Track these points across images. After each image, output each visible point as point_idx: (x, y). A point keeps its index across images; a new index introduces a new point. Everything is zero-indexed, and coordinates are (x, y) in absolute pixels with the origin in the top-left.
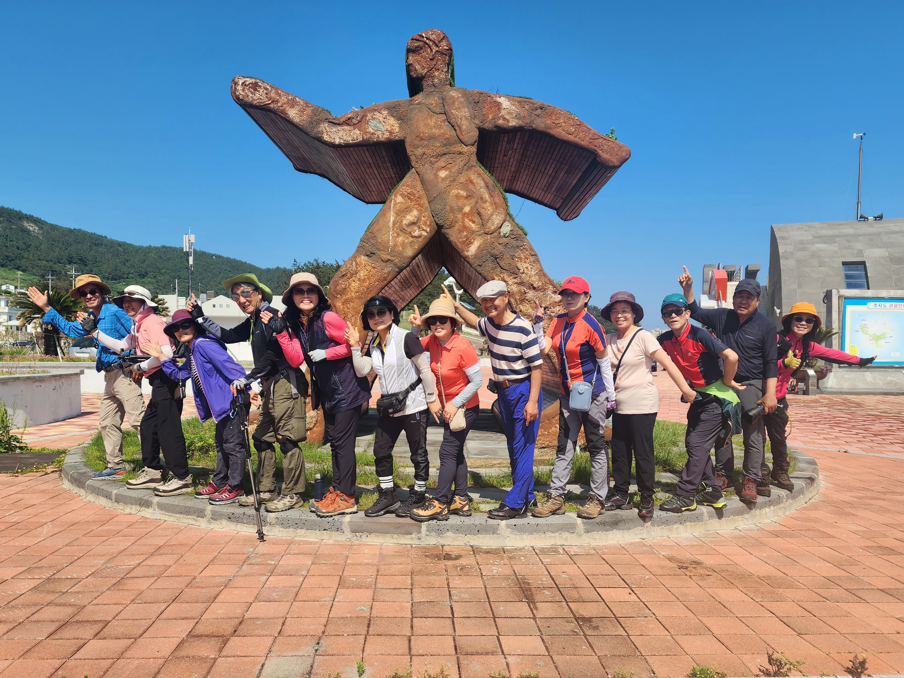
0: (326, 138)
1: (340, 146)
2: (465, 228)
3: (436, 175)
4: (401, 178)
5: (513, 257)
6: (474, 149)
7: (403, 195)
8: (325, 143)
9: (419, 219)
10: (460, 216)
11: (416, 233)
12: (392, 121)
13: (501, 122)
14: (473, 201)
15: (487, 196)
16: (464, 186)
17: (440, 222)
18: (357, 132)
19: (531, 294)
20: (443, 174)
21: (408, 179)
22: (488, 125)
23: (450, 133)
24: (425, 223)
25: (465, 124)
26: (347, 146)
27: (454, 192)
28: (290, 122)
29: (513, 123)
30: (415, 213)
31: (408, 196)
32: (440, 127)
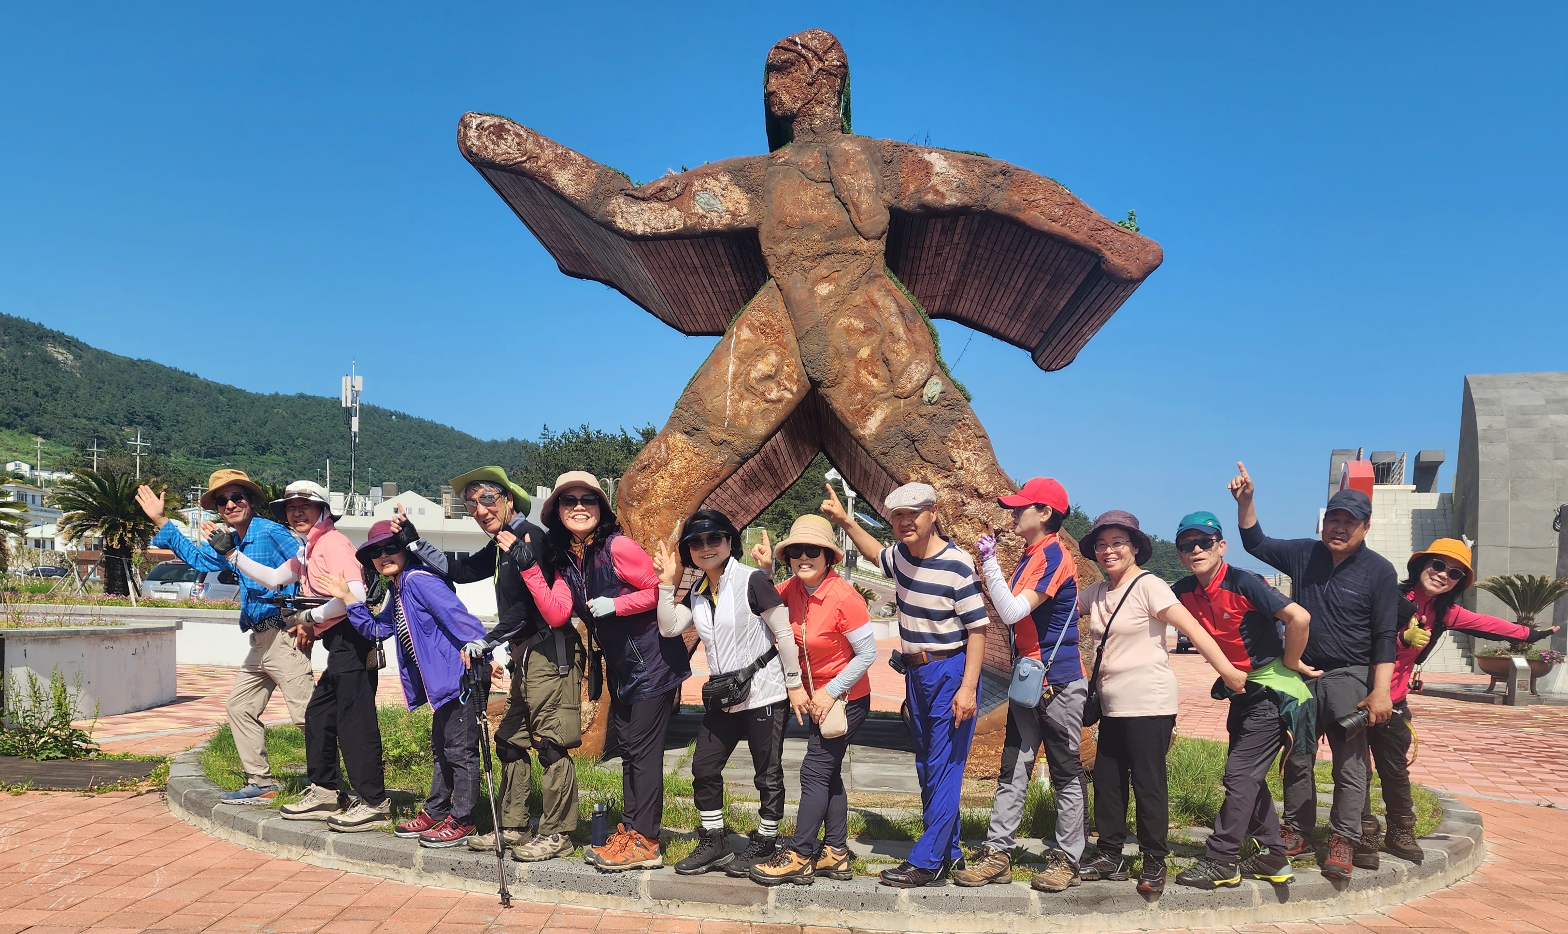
0: (620, 223)
1: (644, 238)
2: (860, 386)
3: (812, 292)
4: (751, 293)
5: (943, 440)
6: (880, 246)
7: (751, 327)
8: (619, 232)
9: (778, 369)
10: (851, 365)
11: (774, 395)
12: (737, 194)
13: (930, 197)
14: (875, 338)
15: (900, 330)
16: (861, 312)
17: (817, 376)
18: (675, 213)
19: (973, 507)
20: (824, 289)
21: (761, 297)
22: (907, 204)
23: (839, 216)
24: (789, 378)
25: (865, 201)
26: (657, 238)
27: (843, 321)
28: (559, 195)
29: (952, 200)
30: (773, 358)
31: (762, 329)
32: (821, 206)
